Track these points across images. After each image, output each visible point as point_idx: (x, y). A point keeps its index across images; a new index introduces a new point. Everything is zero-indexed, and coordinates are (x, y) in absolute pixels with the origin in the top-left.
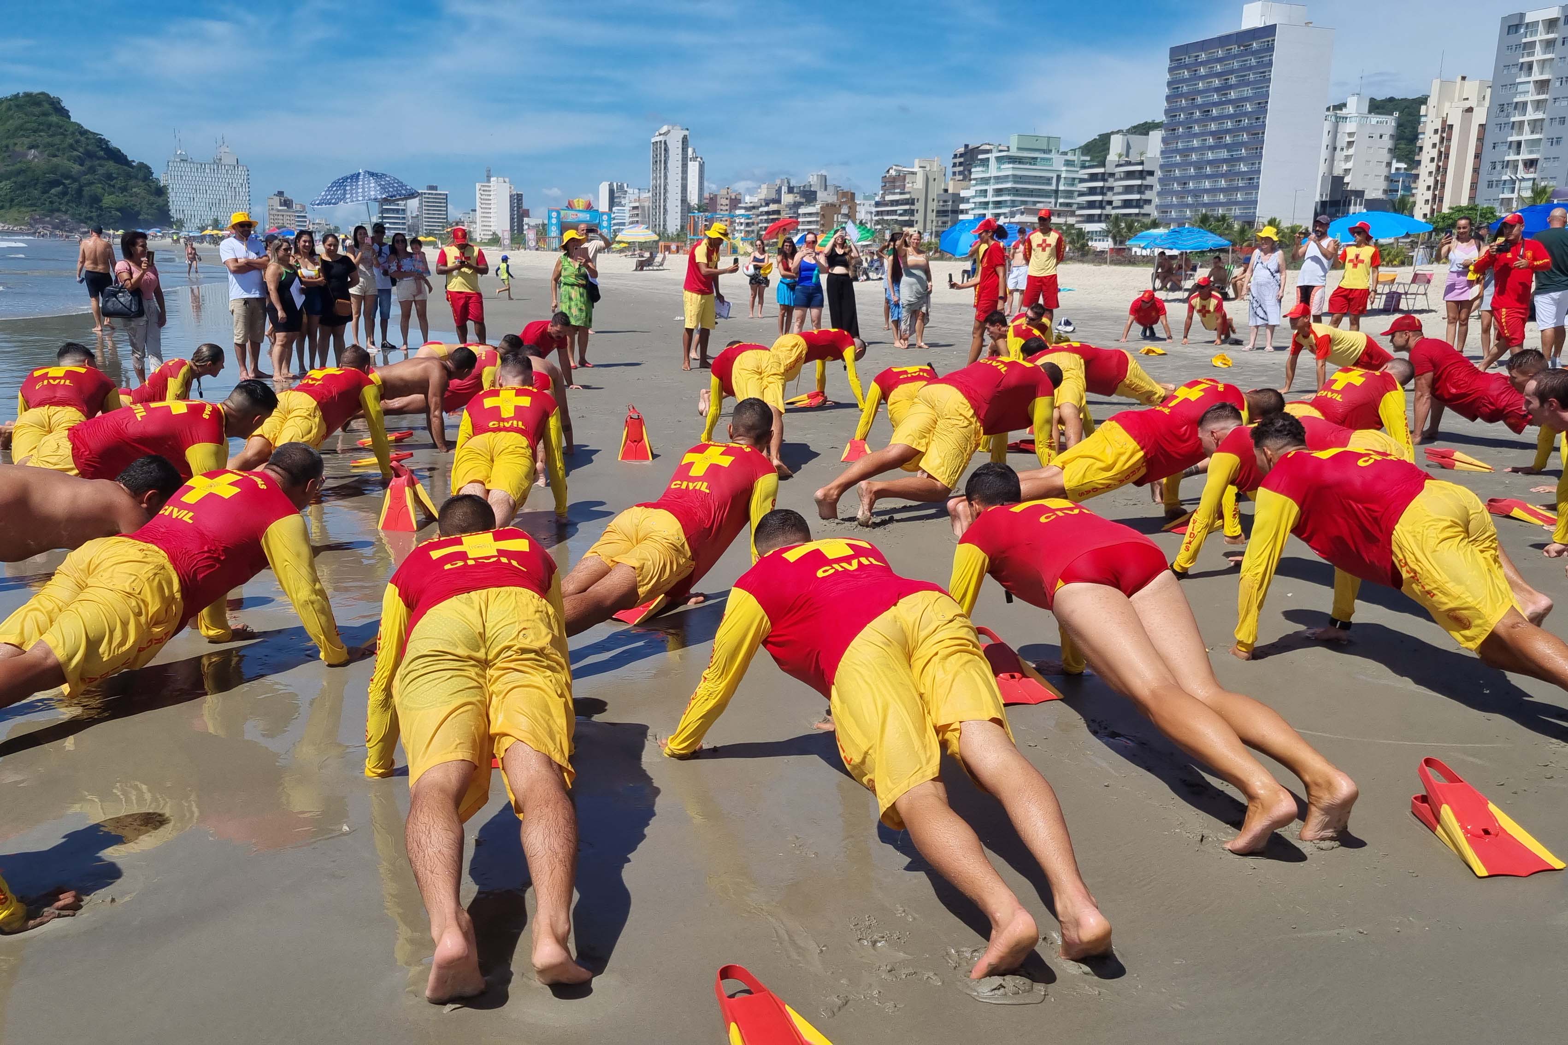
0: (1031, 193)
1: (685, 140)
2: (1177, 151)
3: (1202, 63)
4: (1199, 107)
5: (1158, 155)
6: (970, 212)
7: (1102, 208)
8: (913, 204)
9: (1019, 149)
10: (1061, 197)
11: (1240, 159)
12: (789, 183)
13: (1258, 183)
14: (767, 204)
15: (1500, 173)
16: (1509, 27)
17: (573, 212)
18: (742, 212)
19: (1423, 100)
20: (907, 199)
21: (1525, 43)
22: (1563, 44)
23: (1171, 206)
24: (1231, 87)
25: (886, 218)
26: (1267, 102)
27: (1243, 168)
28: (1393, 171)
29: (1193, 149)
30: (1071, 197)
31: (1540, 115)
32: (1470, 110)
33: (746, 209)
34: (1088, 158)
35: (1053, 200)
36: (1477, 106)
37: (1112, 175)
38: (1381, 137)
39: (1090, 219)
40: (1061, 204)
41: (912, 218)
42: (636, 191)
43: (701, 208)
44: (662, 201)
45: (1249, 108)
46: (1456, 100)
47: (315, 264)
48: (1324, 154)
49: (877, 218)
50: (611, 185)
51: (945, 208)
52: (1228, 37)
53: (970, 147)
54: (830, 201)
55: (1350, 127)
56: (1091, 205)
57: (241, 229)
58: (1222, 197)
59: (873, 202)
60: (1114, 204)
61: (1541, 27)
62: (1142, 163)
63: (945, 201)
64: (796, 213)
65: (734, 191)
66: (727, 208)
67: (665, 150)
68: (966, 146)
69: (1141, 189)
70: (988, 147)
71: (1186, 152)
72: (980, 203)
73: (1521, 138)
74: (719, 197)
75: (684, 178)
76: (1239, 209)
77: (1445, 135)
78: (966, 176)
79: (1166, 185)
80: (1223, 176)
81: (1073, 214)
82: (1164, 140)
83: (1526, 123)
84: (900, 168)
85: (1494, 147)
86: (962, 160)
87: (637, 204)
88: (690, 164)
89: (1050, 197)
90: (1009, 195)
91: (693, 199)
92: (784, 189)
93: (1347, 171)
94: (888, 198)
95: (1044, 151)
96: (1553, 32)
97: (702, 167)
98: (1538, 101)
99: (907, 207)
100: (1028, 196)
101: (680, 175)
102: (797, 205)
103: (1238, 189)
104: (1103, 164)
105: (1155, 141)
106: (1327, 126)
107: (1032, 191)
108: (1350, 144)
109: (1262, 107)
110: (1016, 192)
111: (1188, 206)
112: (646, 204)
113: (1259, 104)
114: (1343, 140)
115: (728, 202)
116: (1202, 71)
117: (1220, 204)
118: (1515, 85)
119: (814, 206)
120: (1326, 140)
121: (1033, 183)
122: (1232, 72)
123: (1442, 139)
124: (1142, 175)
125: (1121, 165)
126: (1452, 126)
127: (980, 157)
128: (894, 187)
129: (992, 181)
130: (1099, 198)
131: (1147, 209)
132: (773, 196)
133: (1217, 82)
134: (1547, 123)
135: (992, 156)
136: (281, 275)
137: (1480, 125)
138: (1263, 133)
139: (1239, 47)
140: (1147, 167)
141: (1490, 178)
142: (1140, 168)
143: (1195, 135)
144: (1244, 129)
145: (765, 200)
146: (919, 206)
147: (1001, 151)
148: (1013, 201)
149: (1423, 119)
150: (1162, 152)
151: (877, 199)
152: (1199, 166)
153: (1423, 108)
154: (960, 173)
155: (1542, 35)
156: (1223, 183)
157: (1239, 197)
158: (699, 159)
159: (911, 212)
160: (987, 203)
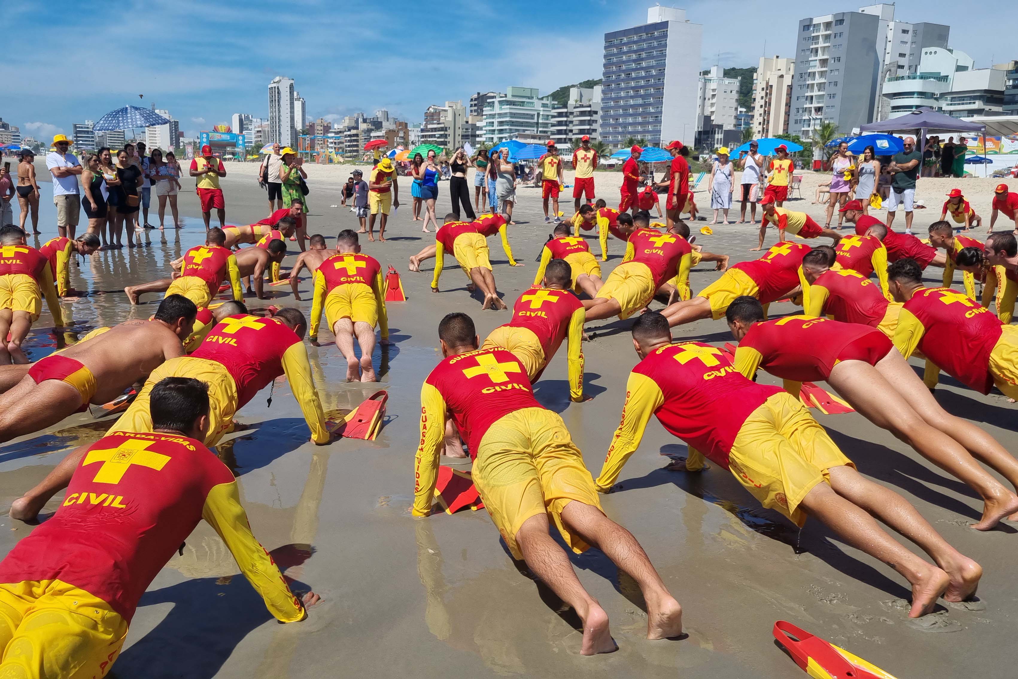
0: (521, 124)
1: (291, 86)
2: (611, 99)
3: (625, 44)
4: (623, 71)
5: (600, 101)
6: (483, 136)
7: (567, 134)
8: (446, 130)
9: (513, 96)
10: (541, 127)
11: (650, 104)
12: (362, 115)
13: (661, 119)
14: (349, 130)
15: (802, 115)
16: (804, 26)
17: (218, 134)
18: (333, 135)
19: (754, 70)
20: (442, 128)
21: (813, 37)
22: (835, 37)
23: (609, 133)
24: (642, 59)
25: (429, 139)
26: (664, 69)
27: (652, 110)
28: (739, 113)
29: (621, 98)
30: (547, 127)
31: (823, 80)
32: (782, 76)
33: (335, 133)
34: (556, 103)
35: (535, 129)
36: (786, 74)
37: (572, 113)
38: (731, 92)
39: (559, 141)
40: (540, 132)
41: (446, 140)
42: (259, 120)
43: (304, 133)
44: (277, 127)
45: (654, 72)
46: (774, 70)
47: (113, 170)
48: (699, 102)
49: (423, 140)
50: (240, 117)
51: (467, 134)
52: (640, 28)
53: (481, 94)
54: (391, 128)
55: (712, 85)
56: (559, 132)
57: (60, 146)
58: (639, 128)
59: (420, 129)
60: (574, 132)
61: (822, 27)
62: (590, 106)
63: (467, 129)
64: (369, 136)
65: (326, 121)
66: (322, 132)
67: (278, 93)
68: (479, 94)
69: (590, 123)
70: (492, 95)
71: (617, 100)
72: (490, 130)
73: (813, 94)
74: (316, 125)
75: (292, 112)
76: (651, 136)
77: (768, 91)
78: (480, 112)
79: (605, 120)
80: (639, 115)
81: (548, 137)
82: (603, 92)
83: (815, 85)
84: (436, 107)
85: (798, 99)
86: (476, 102)
87: (260, 129)
88: (295, 102)
89: (533, 127)
90: (508, 125)
91: (299, 126)
92: (360, 120)
93: (712, 113)
94: (430, 126)
95: (529, 98)
96: (829, 30)
97: (303, 104)
98: (822, 72)
99: (442, 133)
100: (520, 126)
101: (289, 110)
102: (369, 131)
103: (649, 123)
104: (565, 106)
105: (597, 92)
106: (700, 85)
107: (522, 123)
108: (714, 96)
109: (662, 73)
110: (512, 123)
111: (619, 133)
112: (266, 129)
113: (660, 70)
114: (709, 94)
115: (322, 128)
116: (625, 49)
117: (639, 132)
118: (808, 62)
119: (381, 131)
120: (700, 93)
121: (523, 118)
122: (643, 50)
123: (767, 94)
124: (590, 113)
125: (577, 107)
126: (772, 86)
127: (488, 101)
128: (433, 120)
129: (497, 116)
130: (564, 128)
131: (594, 135)
132: (353, 124)
133: (634, 56)
134: (827, 85)
135: (496, 100)
136: (92, 178)
137: (788, 86)
138: (663, 88)
139: (647, 34)
140: (593, 109)
141: (796, 118)
142: (589, 109)
143: (622, 89)
144: (651, 86)
145: (348, 127)
146: (450, 132)
147: (501, 97)
148: (510, 129)
149: (755, 82)
150: (603, 100)
151: (422, 127)
152: (625, 108)
153: (755, 75)
154: (475, 111)
155: (822, 32)
156: (640, 119)
157: (650, 128)
158: (301, 99)
159: (445, 136)
160: (494, 131)
